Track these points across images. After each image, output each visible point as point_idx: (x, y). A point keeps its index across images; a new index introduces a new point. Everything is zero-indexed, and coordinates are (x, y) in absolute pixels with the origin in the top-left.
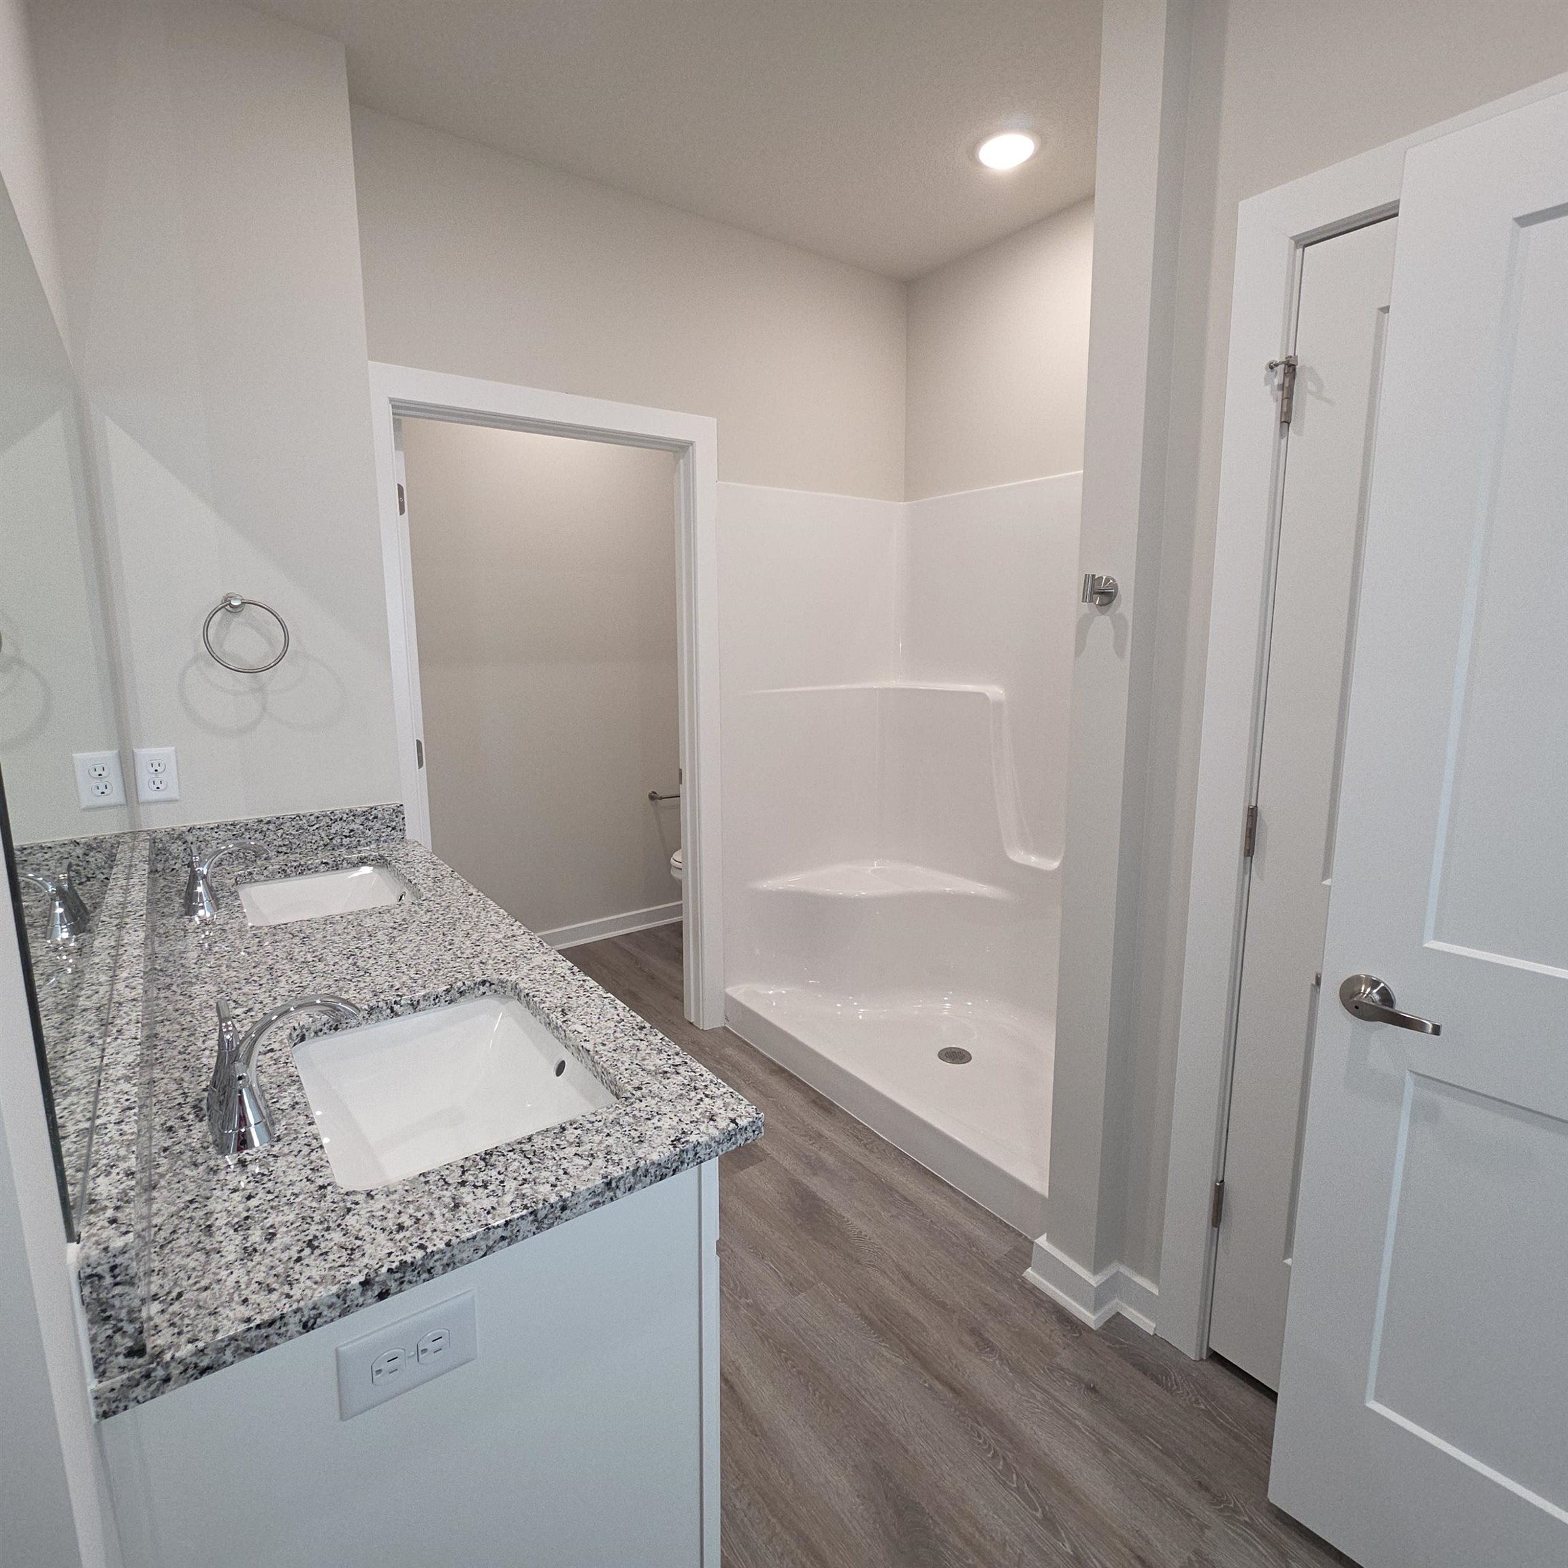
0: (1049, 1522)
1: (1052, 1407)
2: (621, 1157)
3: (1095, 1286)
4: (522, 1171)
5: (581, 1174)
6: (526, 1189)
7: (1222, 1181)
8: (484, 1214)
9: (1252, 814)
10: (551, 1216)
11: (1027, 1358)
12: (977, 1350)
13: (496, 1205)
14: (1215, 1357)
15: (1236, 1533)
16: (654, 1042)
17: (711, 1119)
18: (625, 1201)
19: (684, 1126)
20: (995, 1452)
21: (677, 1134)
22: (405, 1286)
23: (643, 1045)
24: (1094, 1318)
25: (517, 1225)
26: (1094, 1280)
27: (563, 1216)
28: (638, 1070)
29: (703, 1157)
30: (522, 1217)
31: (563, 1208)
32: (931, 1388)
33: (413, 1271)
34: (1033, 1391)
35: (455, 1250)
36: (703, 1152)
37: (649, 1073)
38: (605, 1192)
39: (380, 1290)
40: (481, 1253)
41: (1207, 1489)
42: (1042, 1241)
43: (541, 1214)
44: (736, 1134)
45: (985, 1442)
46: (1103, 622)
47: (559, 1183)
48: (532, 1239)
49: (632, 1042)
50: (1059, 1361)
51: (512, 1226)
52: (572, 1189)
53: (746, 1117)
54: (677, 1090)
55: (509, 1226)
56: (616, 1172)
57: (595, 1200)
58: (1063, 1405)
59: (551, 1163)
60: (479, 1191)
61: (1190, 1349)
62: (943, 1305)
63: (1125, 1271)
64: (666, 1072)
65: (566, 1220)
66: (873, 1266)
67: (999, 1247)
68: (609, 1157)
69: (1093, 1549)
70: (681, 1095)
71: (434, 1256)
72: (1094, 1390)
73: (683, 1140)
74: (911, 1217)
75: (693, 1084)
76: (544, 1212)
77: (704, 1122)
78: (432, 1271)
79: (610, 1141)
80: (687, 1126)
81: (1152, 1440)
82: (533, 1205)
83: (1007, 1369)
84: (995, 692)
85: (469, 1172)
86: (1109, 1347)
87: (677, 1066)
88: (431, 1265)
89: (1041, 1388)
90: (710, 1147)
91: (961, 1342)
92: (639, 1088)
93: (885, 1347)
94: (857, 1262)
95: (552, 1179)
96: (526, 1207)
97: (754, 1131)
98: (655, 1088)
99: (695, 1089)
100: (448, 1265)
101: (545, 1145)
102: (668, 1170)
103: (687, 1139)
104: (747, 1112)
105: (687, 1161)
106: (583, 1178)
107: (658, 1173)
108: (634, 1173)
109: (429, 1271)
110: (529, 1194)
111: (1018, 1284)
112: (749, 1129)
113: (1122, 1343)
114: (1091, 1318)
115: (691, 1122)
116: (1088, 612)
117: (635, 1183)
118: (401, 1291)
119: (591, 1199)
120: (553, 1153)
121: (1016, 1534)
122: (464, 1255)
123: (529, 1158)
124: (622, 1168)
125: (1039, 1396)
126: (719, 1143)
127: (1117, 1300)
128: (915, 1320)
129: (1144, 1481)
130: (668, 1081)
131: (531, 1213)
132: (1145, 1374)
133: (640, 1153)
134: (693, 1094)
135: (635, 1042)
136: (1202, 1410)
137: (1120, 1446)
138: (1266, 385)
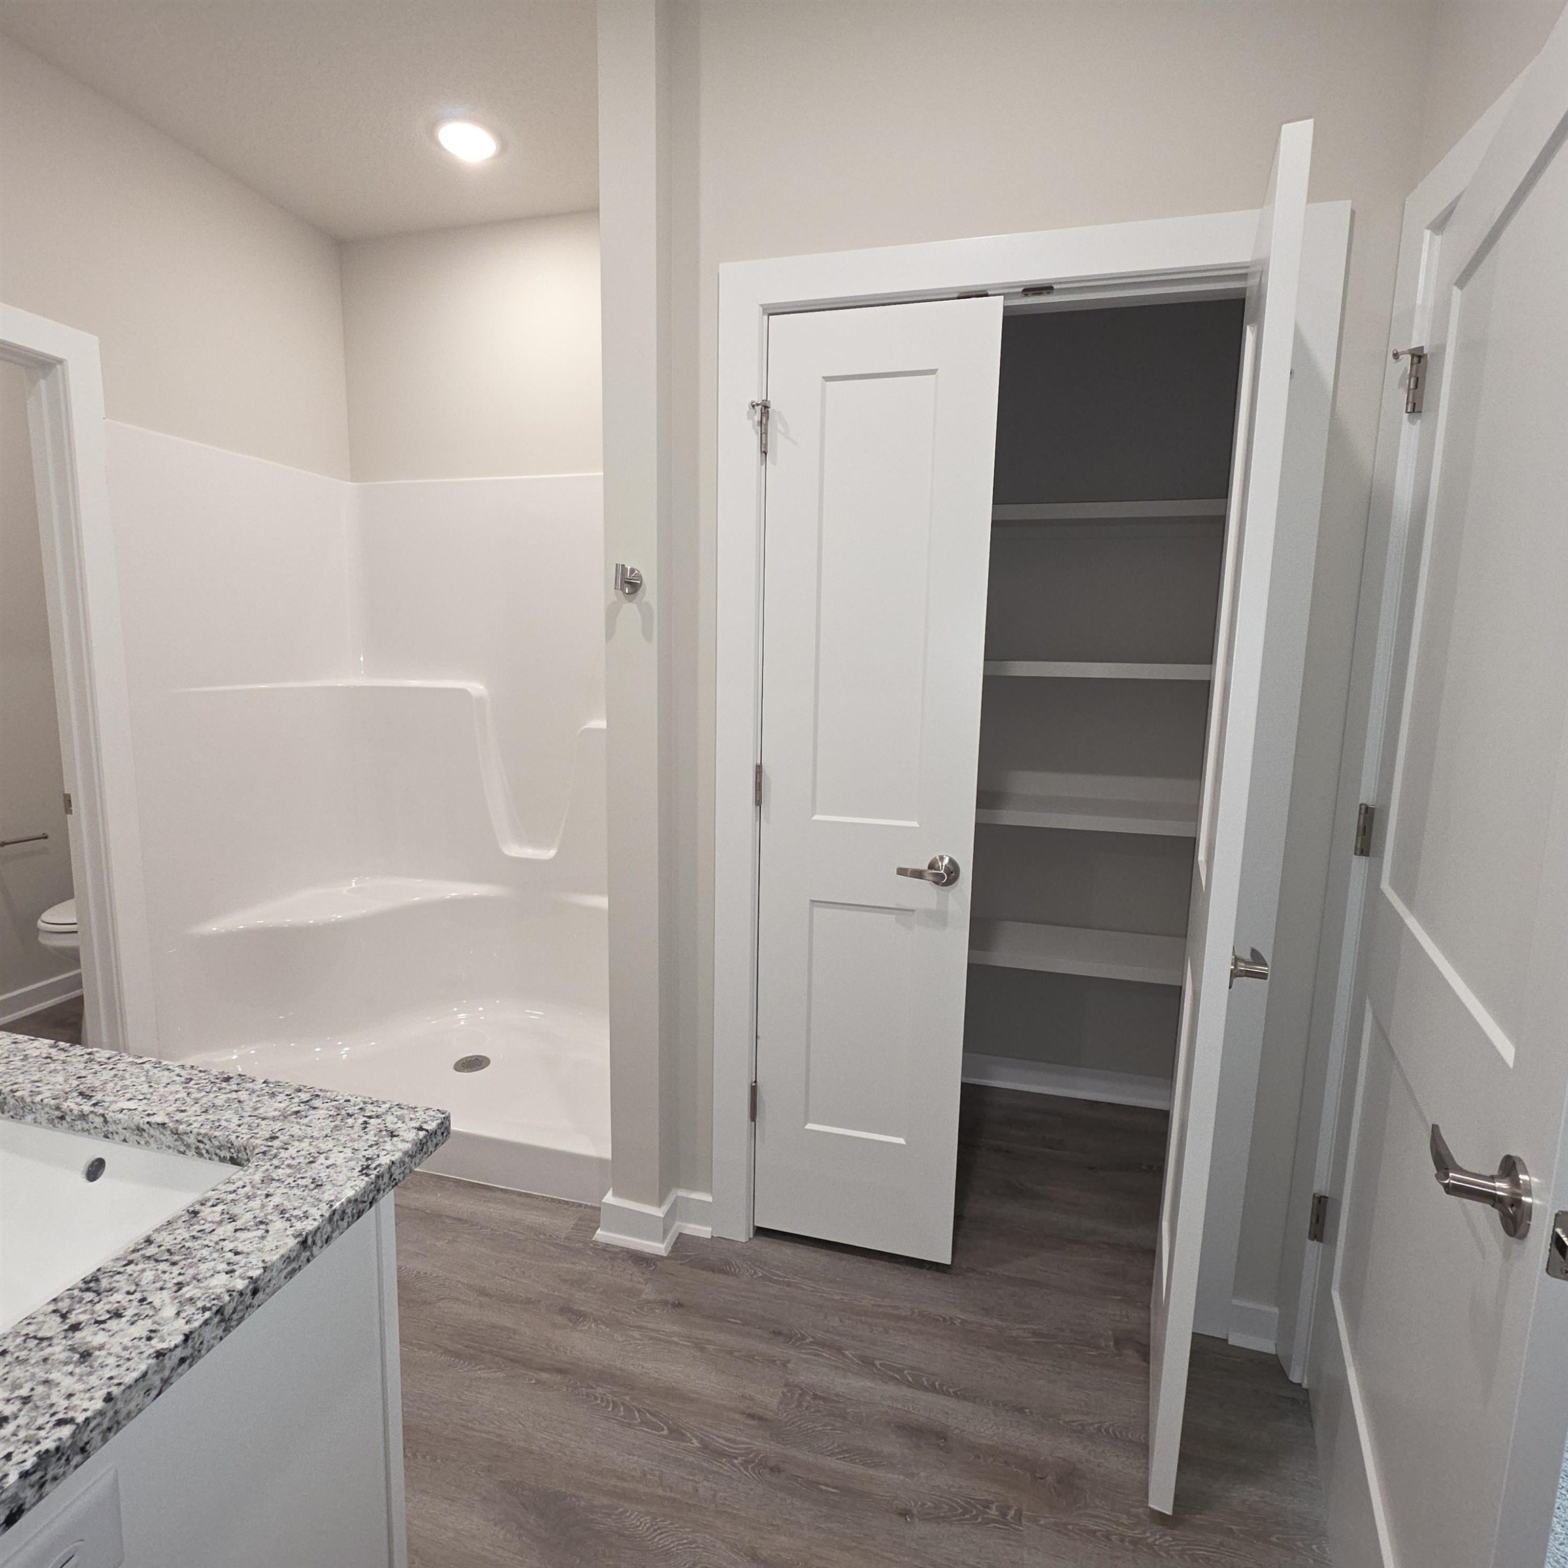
0: (676, 1433)
1: (651, 1338)
2: (305, 1208)
3: (662, 1216)
4: (166, 1277)
5: (261, 1246)
6: (188, 1292)
7: (755, 1082)
8: (143, 1343)
9: (759, 769)
10: (240, 1308)
11: (618, 1309)
12: (571, 1325)
13: (154, 1327)
14: (760, 1232)
15: (808, 1354)
16: (257, 1088)
17: (393, 1136)
18: (324, 1257)
19: (364, 1153)
20: (613, 1402)
21: (360, 1163)
22: (48, 1487)
23: (243, 1095)
24: (663, 1246)
25: (199, 1335)
26: (659, 1212)
27: (256, 1302)
28: (257, 1121)
29: (397, 1178)
30: (206, 1323)
31: (255, 1292)
32: (538, 1382)
33: (59, 1459)
34: (631, 1333)
35: (119, 1403)
36: (398, 1171)
37: (274, 1119)
38: (300, 1253)
39: (7, 1512)
40: (154, 1393)
41: (780, 1334)
42: (609, 1198)
43: (228, 1311)
44: (427, 1142)
45: (602, 1400)
46: (630, 610)
47: (235, 1267)
48: (220, 1347)
49: (224, 1097)
50: (644, 1296)
51: (194, 1339)
52: (262, 1265)
53: (433, 1121)
54: (328, 1125)
55: (190, 1341)
56: (309, 1226)
57: (290, 1268)
58: (658, 1331)
59: (205, 1252)
60: (113, 1325)
61: (740, 1233)
62: (528, 1301)
63: (682, 1193)
64: (297, 1112)
65: (259, 1306)
66: (442, 1299)
67: (563, 1225)
68: (287, 1215)
69: (715, 1432)
70: (336, 1126)
71: (89, 1424)
72: (680, 1305)
73: (373, 1166)
74: (470, 1234)
75: (344, 1112)
76: (233, 1305)
77: (385, 1142)
78: (88, 1447)
79: (276, 1200)
80: (367, 1152)
81: (733, 1320)
82: (215, 1302)
83: (603, 1327)
84: (476, 688)
85: (74, 1312)
86: (681, 1264)
87: (308, 1101)
88: (85, 1439)
89: (636, 1327)
90: (404, 1163)
91: (554, 1325)
92: (273, 1138)
93: (480, 1369)
94: (425, 1302)
95: (223, 1267)
96: (204, 1309)
97: (442, 1133)
98: (296, 1130)
99: (350, 1115)
100: (109, 1429)
101: (180, 1238)
102: (364, 1204)
103: (377, 1163)
104: (430, 1116)
105: (383, 1187)
106: (268, 1248)
107: (354, 1211)
108: (330, 1219)
109: (83, 1450)
110: (199, 1295)
111: (591, 1248)
112: (439, 1133)
113: (690, 1256)
114: (659, 1248)
115: (370, 1147)
116: (615, 599)
117: (332, 1232)
118: (41, 1498)
119: (285, 1268)
120: (199, 1242)
121: (652, 1461)
122: (132, 1406)
123: (166, 1260)
124: (315, 1220)
125: (637, 1335)
126: (412, 1157)
127: (677, 1223)
128: (504, 1328)
129: (736, 1354)
130: (308, 1119)
131: (217, 1312)
132: (713, 1271)
133: (327, 1197)
134: (350, 1121)
135: (229, 1095)
136: (761, 1277)
137: (711, 1338)
138: (749, 419)
